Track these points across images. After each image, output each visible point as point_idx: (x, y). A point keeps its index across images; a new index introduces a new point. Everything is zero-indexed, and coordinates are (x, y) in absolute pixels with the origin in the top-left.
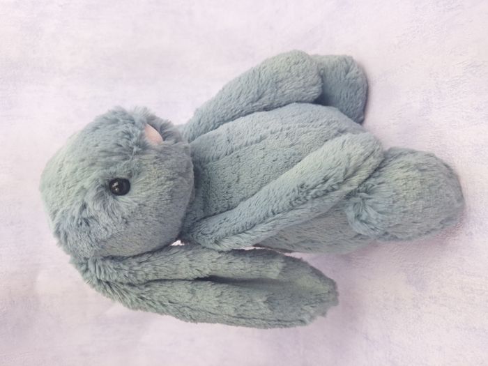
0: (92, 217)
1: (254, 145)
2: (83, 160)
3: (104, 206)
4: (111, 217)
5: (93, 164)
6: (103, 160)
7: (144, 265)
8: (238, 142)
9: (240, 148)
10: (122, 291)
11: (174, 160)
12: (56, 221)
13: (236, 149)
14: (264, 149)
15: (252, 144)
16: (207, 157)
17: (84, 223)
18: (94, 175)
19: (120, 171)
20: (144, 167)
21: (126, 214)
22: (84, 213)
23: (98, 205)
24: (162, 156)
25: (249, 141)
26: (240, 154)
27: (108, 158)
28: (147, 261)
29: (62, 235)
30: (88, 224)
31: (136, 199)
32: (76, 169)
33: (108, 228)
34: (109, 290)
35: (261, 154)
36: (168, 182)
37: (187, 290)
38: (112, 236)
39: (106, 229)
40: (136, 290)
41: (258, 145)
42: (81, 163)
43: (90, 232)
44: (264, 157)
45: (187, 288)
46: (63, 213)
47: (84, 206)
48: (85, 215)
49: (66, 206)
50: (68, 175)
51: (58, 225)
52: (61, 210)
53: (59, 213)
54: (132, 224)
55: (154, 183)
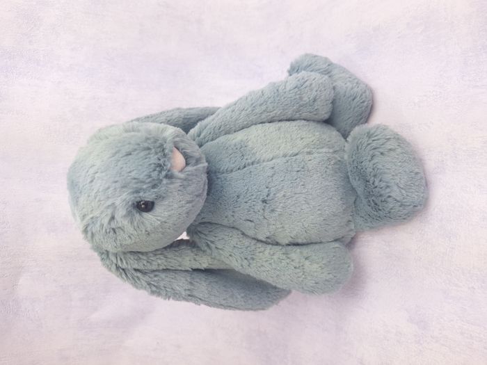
0: (120, 228)
1: (265, 164)
2: (116, 182)
3: (132, 222)
4: (135, 230)
5: (124, 187)
6: (135, 186)
7: (158, 257)
8: (251, 158)
9: (253, 164)
10: (135, 278)
11: (195, 185)
12: (85, 222)
13: (249, 165)
14: (273, 168)
15: (264, 161)
16: (222, 169)
17: (112, 232)
18: (124, 196)
19: (148, 196)
20: (170, 194)
21: (149, 229)
22: (112, 223)
23: (126, 222)
24: (185, 183)
25: (262, 159)
26: (252, 170)
27: (139, 184)
28: (161, 254)
29: (89, 234)
30: (115, 232)
31: (159, 218)
32: (108, 188)
33: (132, 236)
34: (124, 276)
35: (270, 173)
36: (188, 205)
37: (187, 282)
38: (135, 243)
39: (130, 237)
40: (147, 278)
41: (269, 163)
42: (114, 185)
43: (116, 239)
44: (272, 177)
45: (187, 280)
46: (92, 218)
47: (113, 218)
48: (113, 225)
49: (96, 213)
50: (100, 190)
51: (87, 227)
52: (91, 216)
53: (88, 218)
54: (153, 235)
55: (176, 206)
